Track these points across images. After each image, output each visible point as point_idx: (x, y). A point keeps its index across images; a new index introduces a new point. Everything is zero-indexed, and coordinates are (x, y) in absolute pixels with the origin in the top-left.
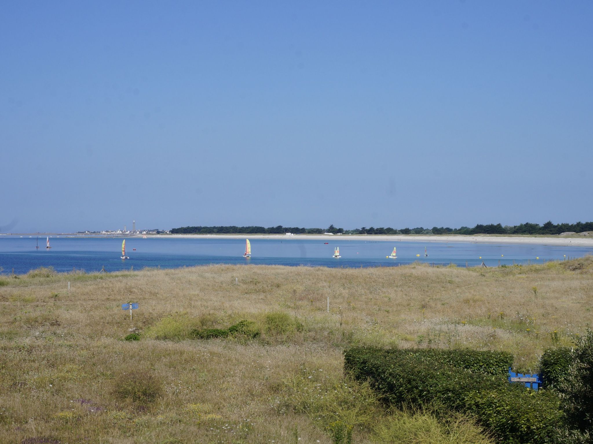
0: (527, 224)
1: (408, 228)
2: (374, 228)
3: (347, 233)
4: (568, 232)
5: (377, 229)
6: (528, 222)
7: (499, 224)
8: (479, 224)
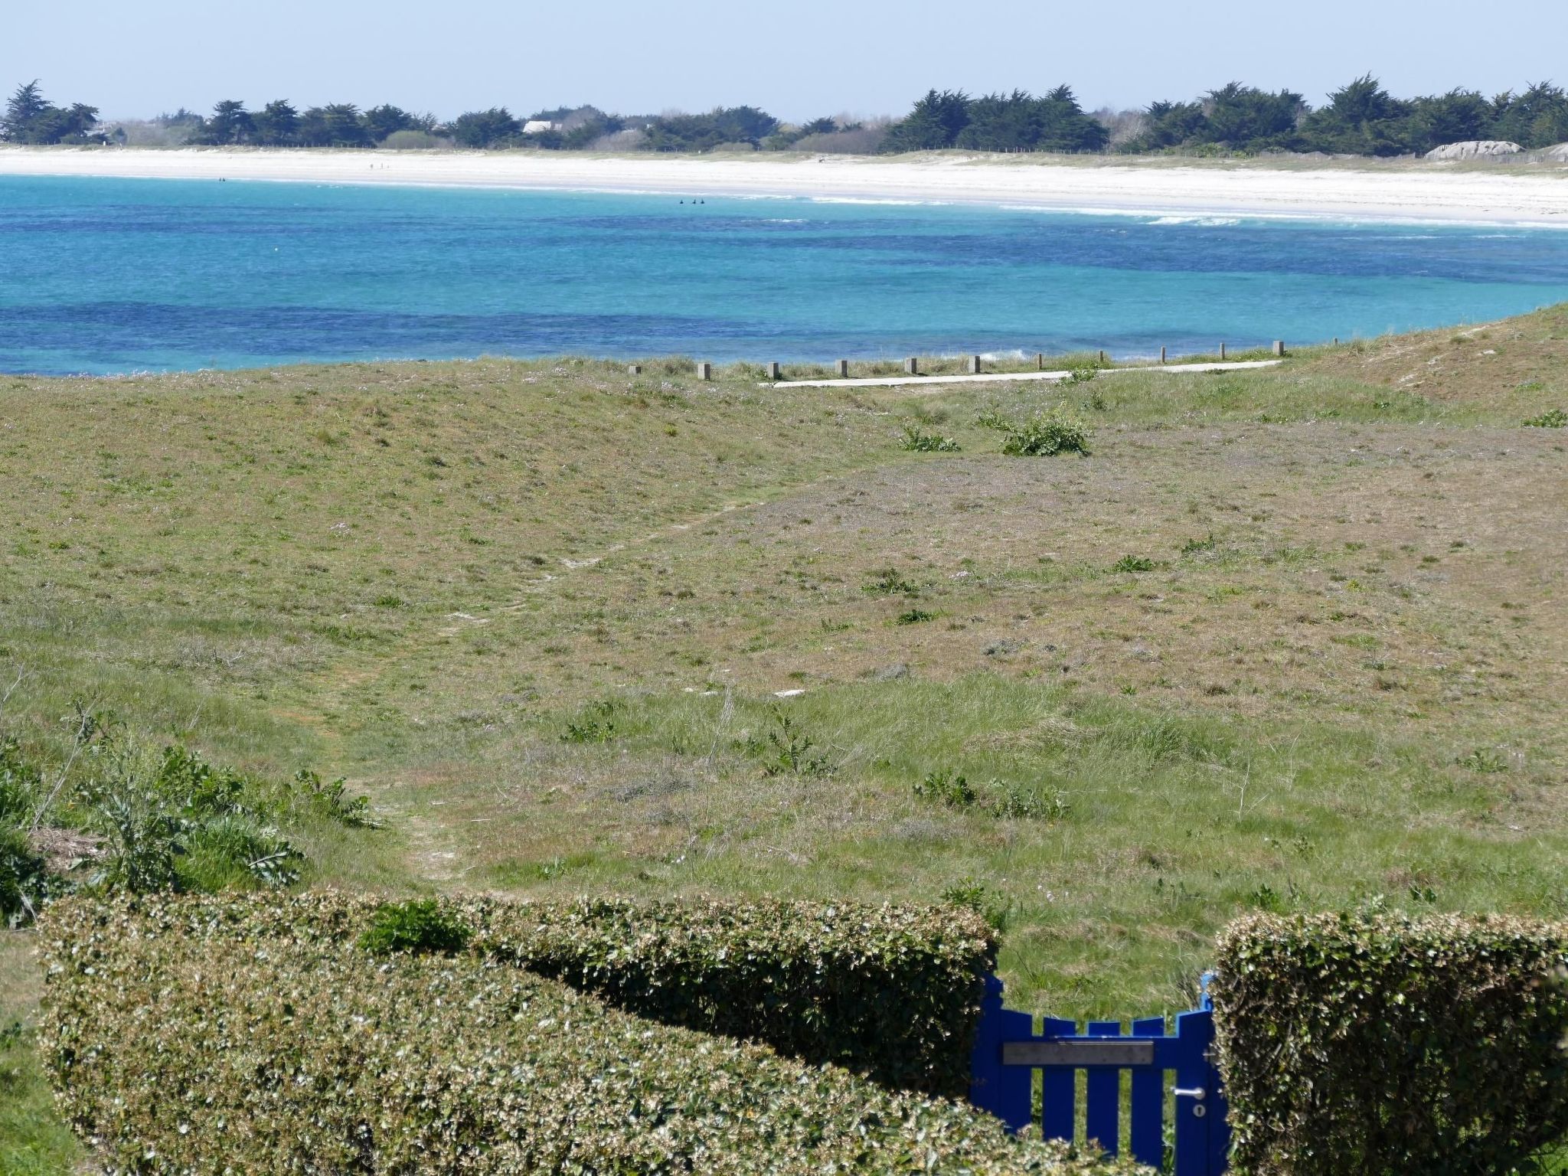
0: (1231, 88)
1: (503, 112)
2: (290, 105)
3: (119, 137)
4: (1472, 145)
5: (315, 116)
6: (1237, 80)
7: (1061, 94)
8: (940, 92)
